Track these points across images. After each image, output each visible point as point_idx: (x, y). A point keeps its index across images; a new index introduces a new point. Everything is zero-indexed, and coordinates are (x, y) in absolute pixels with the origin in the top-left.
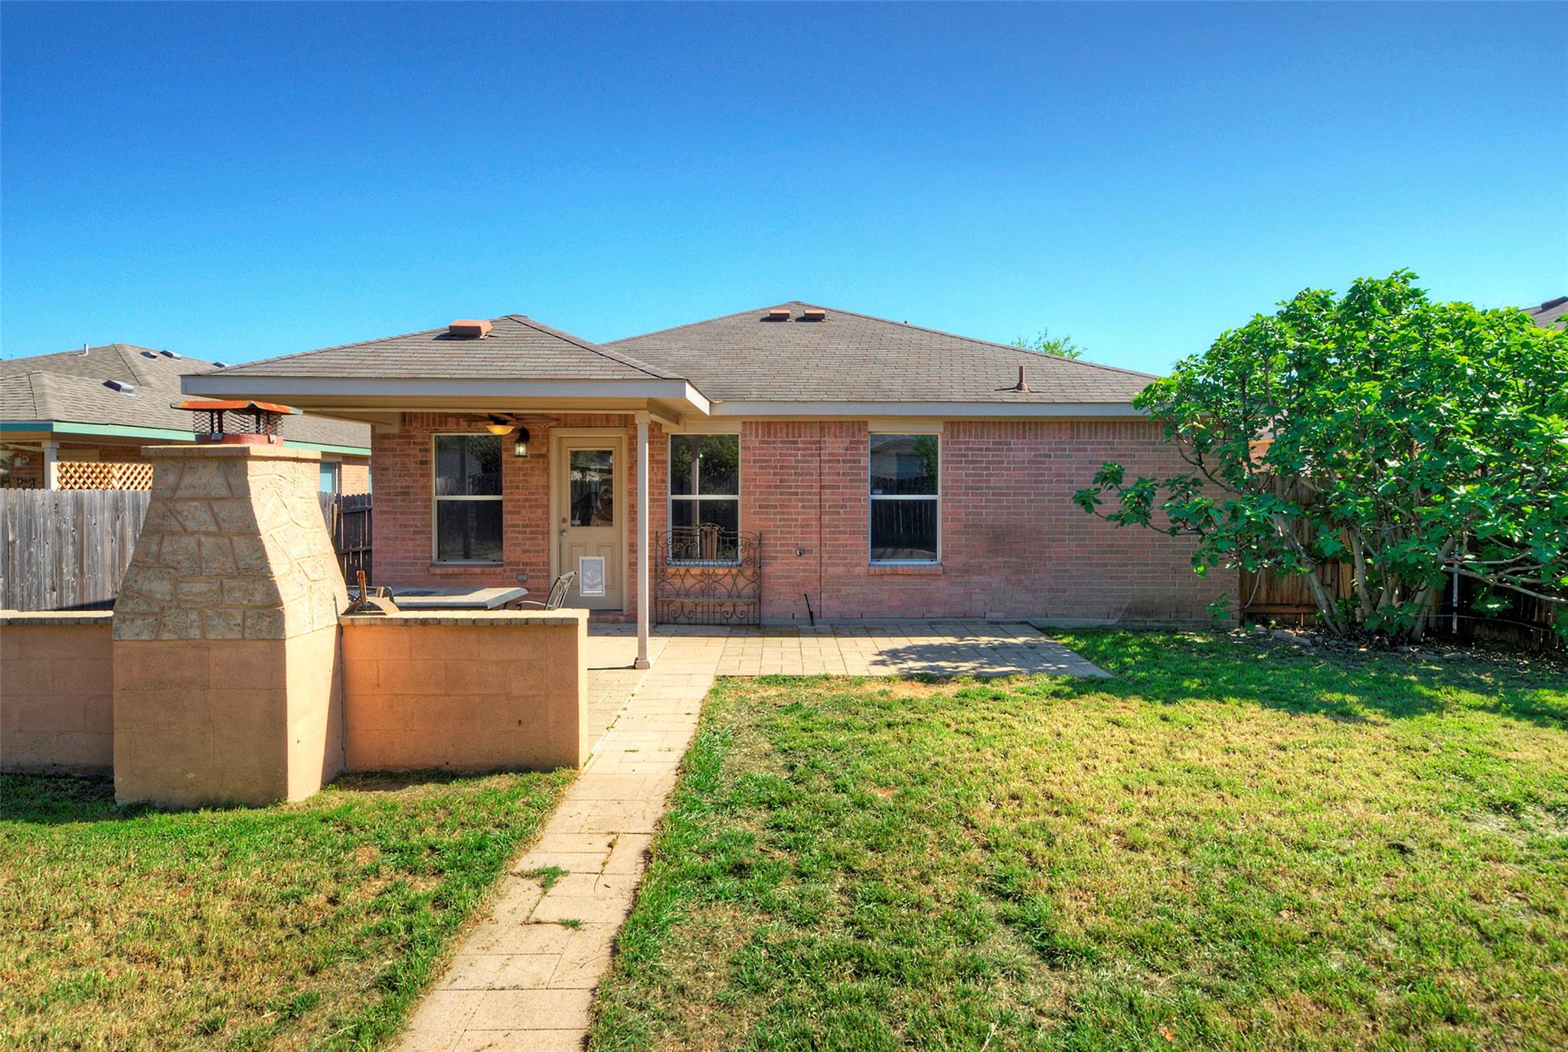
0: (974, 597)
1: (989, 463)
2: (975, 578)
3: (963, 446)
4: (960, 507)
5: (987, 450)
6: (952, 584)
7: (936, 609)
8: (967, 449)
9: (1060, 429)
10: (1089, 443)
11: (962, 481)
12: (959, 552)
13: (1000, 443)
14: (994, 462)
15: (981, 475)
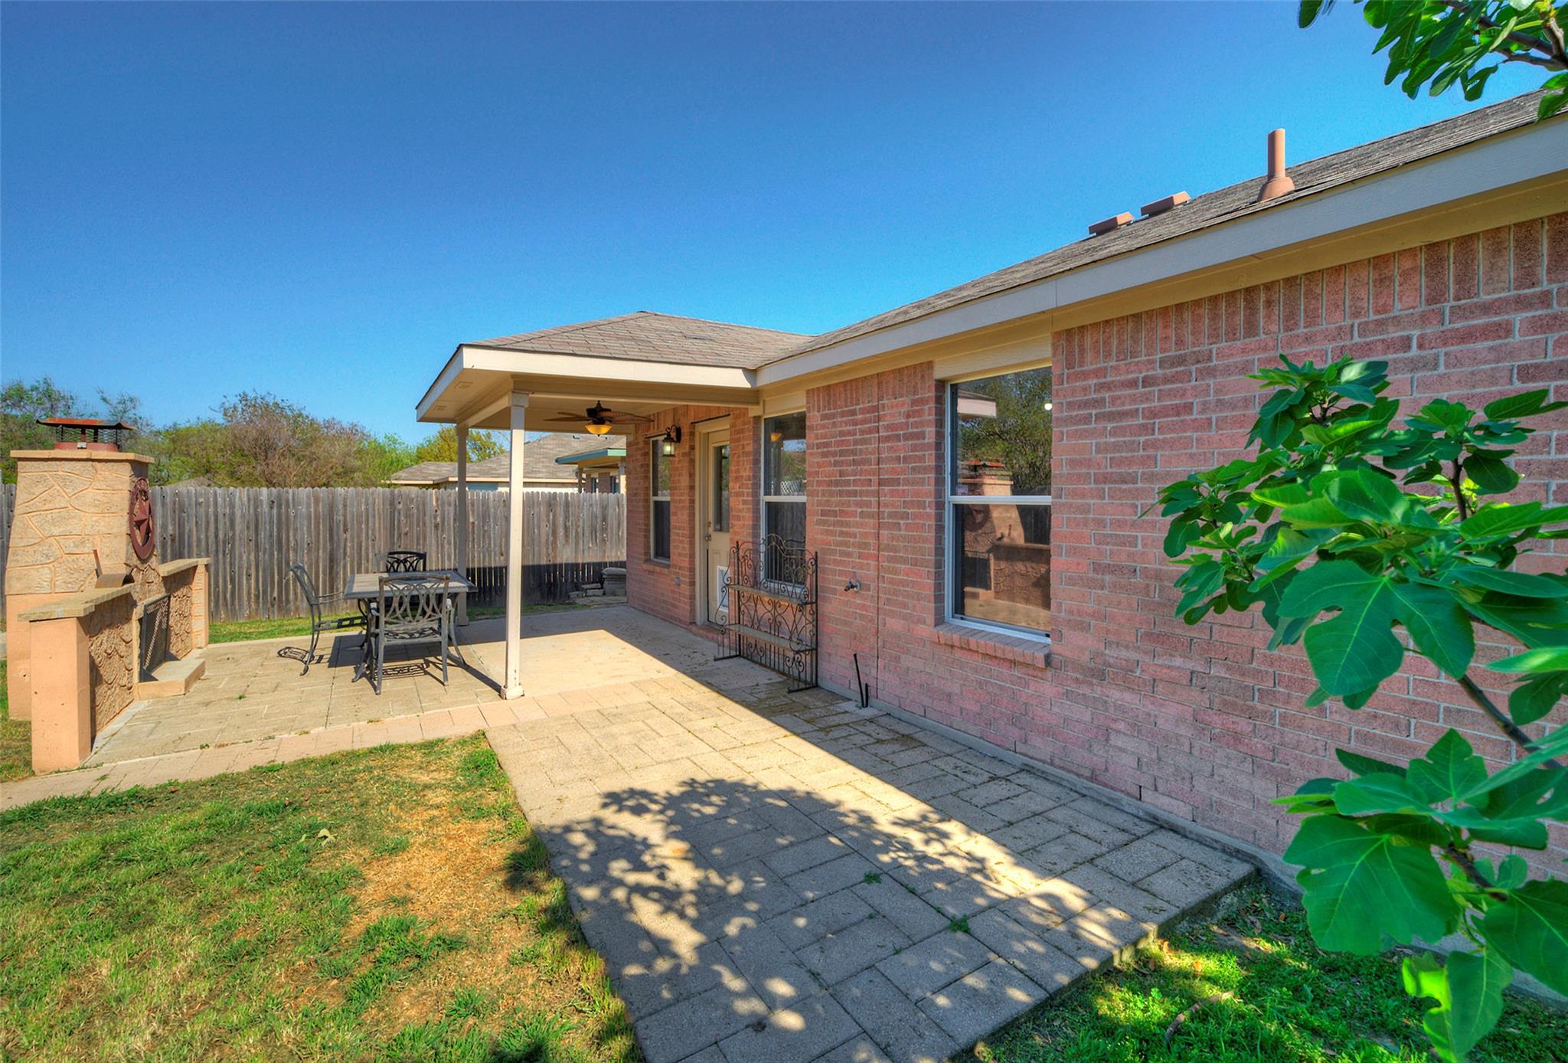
0: (1117, 741)
1: (1153, 414)
2: (1116, 695)
3: (1093, 382)
4: (1085, 523)
5: (1146, 382)
6: (1067, 694)
7: (1037, 741)
8: (1101, 387)
9: (1382, 281)
10: (1521, 303)
11: (1089, 463)
12: (1084, 627)
13: (1181, 360)
14: (1164, 412)
15: (1131, 446)
